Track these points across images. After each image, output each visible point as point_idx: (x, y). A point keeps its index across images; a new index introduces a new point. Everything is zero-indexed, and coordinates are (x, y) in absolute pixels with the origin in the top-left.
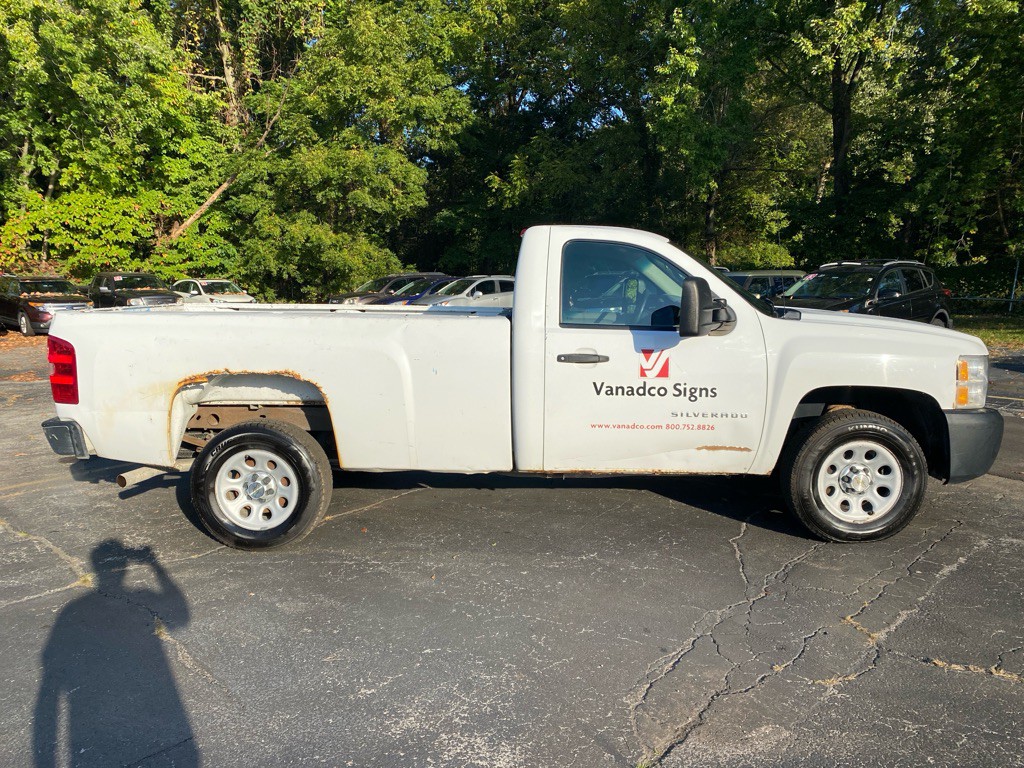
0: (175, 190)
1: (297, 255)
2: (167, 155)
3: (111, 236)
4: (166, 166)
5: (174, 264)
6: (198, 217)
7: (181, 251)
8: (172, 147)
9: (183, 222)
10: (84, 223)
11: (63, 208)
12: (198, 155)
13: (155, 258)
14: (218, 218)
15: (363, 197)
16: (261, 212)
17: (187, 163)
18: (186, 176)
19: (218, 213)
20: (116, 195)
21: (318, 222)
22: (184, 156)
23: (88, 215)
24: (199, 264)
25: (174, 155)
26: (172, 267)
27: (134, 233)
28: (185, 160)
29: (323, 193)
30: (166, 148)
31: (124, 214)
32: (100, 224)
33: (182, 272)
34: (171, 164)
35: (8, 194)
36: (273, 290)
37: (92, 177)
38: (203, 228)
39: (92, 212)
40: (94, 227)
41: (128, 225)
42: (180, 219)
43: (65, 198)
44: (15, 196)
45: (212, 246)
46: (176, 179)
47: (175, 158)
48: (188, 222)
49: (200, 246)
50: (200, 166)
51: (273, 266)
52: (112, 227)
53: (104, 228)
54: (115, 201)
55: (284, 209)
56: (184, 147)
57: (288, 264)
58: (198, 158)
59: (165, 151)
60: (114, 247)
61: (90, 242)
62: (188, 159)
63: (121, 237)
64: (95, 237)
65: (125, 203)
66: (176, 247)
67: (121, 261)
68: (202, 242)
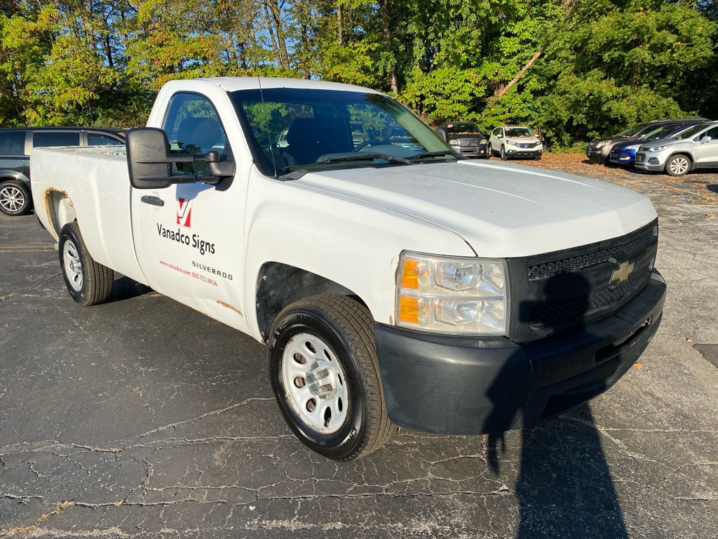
0: (506, 61)
1: (586, 106)
2: (505, 36)
3: (456, 97)
4: (502, 44)
5: (496, 115)
6: (517, 80)
7: (504, 106)
8: (509, 29)
9: (508, 84)
10: (441, 89)
11: (430, 79)
12: (526, 33)
13: (486, 111)
14: (534, 80)
15: (642, 53)
16: (562, 74)
17: (517, 40)
18: (515, 50)
19: (535, 76)
20: (463, 68)
21: (605, 78)
22: (515, 35)
23: (444, 84)
24: (513, 115)
25: (509, 35)
26: (495, 118)
27: (472, 94)
28: (516, 38)
29: (609, 53)
30: (504, 30)
31: (466, 81)
32: (450, 90)
33: (502, 121)
34: (507, 43)
35: (408, 73)
36: (569, 134)
37: (450, 57)
38: (521, 89)
39: (447, 81)
40: (447, 92)
41: (468, 88)
42: (505, 82)
43: (434, 73)
44: (411, 73)
45: (525, 101)
46: (507, 53)
47: (510, 37)
48: (510, 84)
49: (516, 102)
50: (528, 41)
51: (565, 115)
52: (457, 91)
53: (453, 92)
54: (462, 72)
55: (582, 69)
56: (517, 28)
57: (578, 114)
58: (527, 35)
59: (503, 33)
60: (458, 105)
61: (445, 101)
62: (518, 37)
63: (461, 98)
64: (447, 98)
65: (469, 73)
66: (499, 103)
67: (460, 114)
68: (519, 98)
